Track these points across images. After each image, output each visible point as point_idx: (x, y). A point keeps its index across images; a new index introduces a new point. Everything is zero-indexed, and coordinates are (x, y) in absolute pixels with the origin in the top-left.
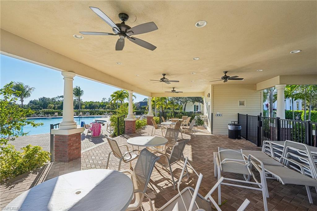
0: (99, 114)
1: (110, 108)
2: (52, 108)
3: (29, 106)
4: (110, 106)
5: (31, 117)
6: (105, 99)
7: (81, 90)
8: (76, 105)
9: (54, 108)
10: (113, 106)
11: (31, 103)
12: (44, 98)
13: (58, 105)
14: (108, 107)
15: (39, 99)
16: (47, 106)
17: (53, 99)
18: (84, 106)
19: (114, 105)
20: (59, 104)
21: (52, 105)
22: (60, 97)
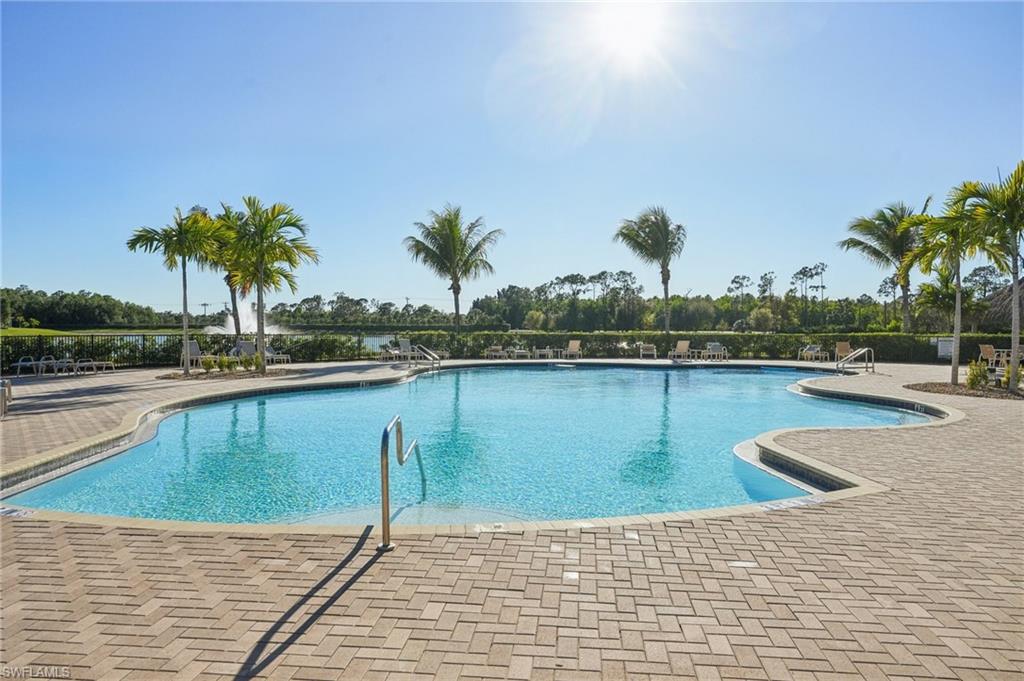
0: (764, 355)
1: (771, 323)
2: (538, 326)
3: (472, 318)
4: (767, 312)
5: (483, 358)
6: (745, 283)
7: (671, 227)
8: (620, 312)
9: (545, 327)
10: (786, 316)
11: (478, 310)
12: (512, 288)
13: (556, 312)
14: (757, 320)
15: (498, 293)
16: (524, 319)
17: (541, 290)
18: (653, 316)
19: (789, 307)
20: (560, 309)
21: (538, 314)
22: (563, 281)
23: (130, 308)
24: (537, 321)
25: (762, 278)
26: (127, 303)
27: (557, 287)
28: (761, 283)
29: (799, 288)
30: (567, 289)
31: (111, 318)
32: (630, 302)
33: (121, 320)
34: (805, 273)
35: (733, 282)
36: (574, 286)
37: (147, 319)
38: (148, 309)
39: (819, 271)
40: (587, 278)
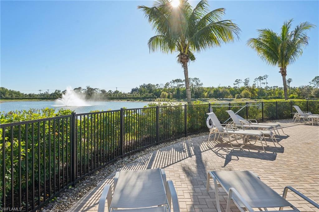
9: (169, 97)
18: (207, 93)
21: (165, 93)
22: (174, 81)
23: (12, 92)
24: (165, 95)
25: (245, 80)
26: (10, 90)
27: (172, 83)
28: (245, 82)
29: (257, 84)
30: (176, 85)
31: (4, 95)
32: (199, 88)
33: (8, 96)
34: (260, 78)
35: (236, 81)
36: (178, 83)
37: (18, 95)
38: (18, 92)
39: (265, 77)
40: (183, 80)
